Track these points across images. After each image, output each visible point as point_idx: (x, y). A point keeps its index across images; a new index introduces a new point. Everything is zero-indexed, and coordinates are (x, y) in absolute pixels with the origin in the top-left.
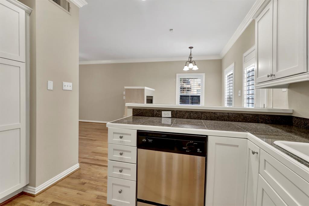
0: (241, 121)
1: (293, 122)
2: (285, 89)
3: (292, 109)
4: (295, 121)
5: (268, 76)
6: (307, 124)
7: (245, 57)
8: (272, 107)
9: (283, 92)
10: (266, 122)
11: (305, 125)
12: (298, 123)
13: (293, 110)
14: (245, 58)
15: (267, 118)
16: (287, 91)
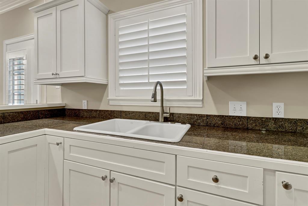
0: (20, 121)
1: (66, 113)
2: (59, 86)
3: (65, 102)
4: (67, 112)
5: (53, 74)
6: (76, 113)
7: (7, 45)
8: (45, 102)
9: (57, 88)
10: (46, 116)
11: (75, 114)
12: (70, 113)
13: (66, 104)
14: (7, 47)
15: (46, 113)
16: (60, 88)
